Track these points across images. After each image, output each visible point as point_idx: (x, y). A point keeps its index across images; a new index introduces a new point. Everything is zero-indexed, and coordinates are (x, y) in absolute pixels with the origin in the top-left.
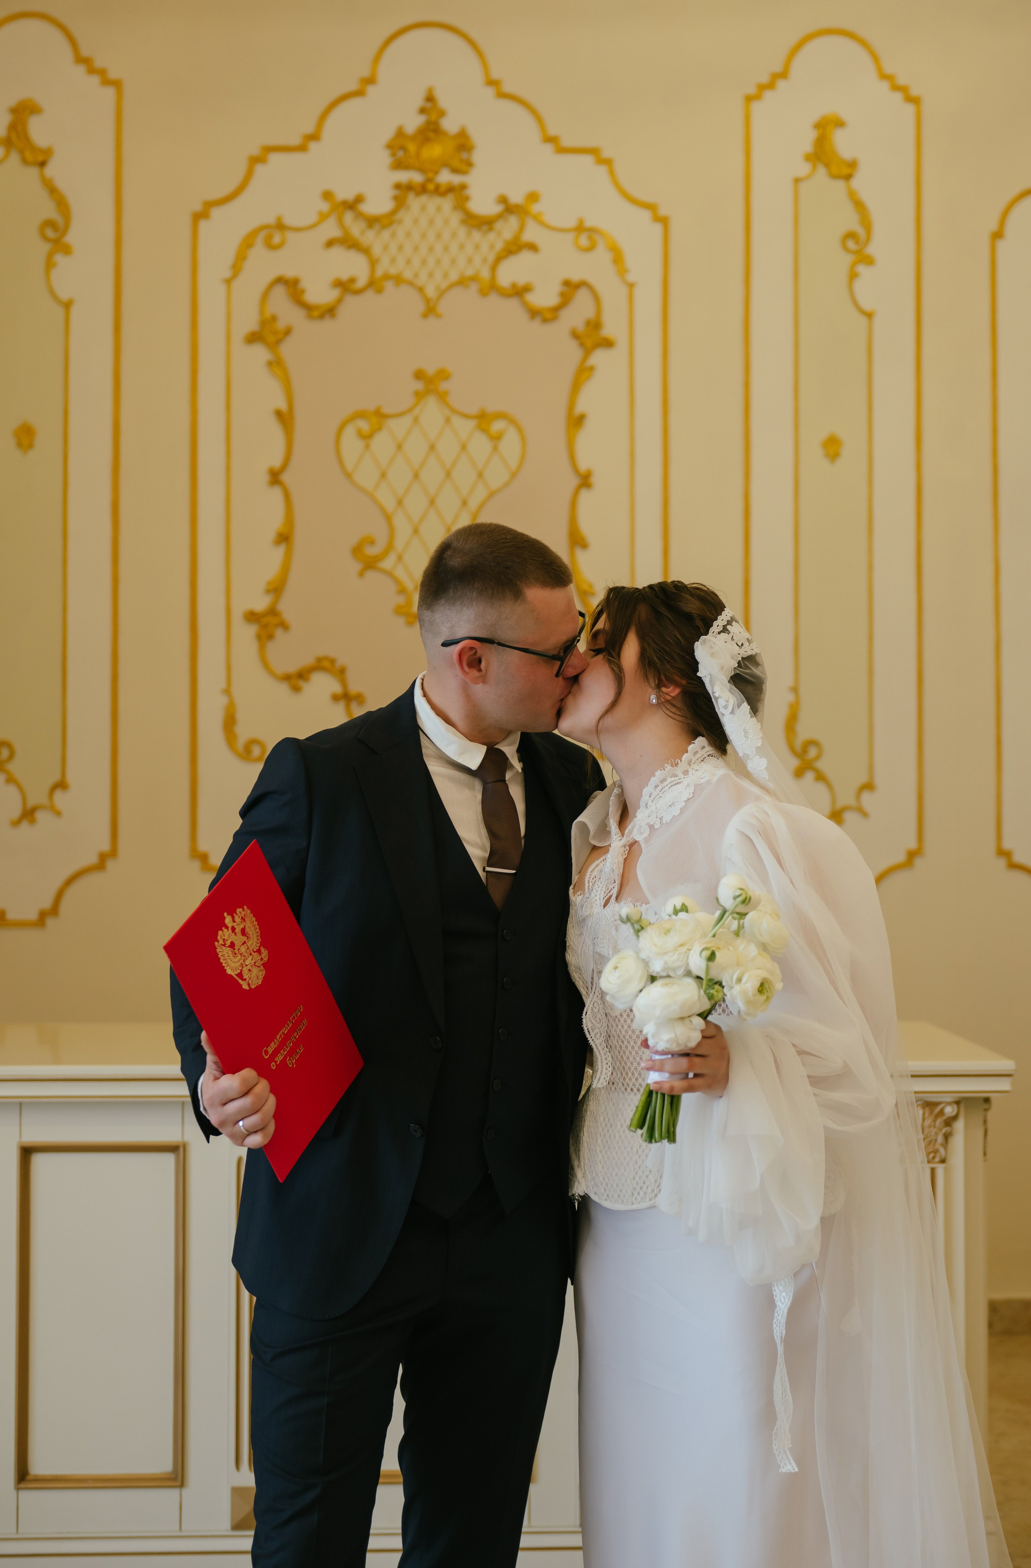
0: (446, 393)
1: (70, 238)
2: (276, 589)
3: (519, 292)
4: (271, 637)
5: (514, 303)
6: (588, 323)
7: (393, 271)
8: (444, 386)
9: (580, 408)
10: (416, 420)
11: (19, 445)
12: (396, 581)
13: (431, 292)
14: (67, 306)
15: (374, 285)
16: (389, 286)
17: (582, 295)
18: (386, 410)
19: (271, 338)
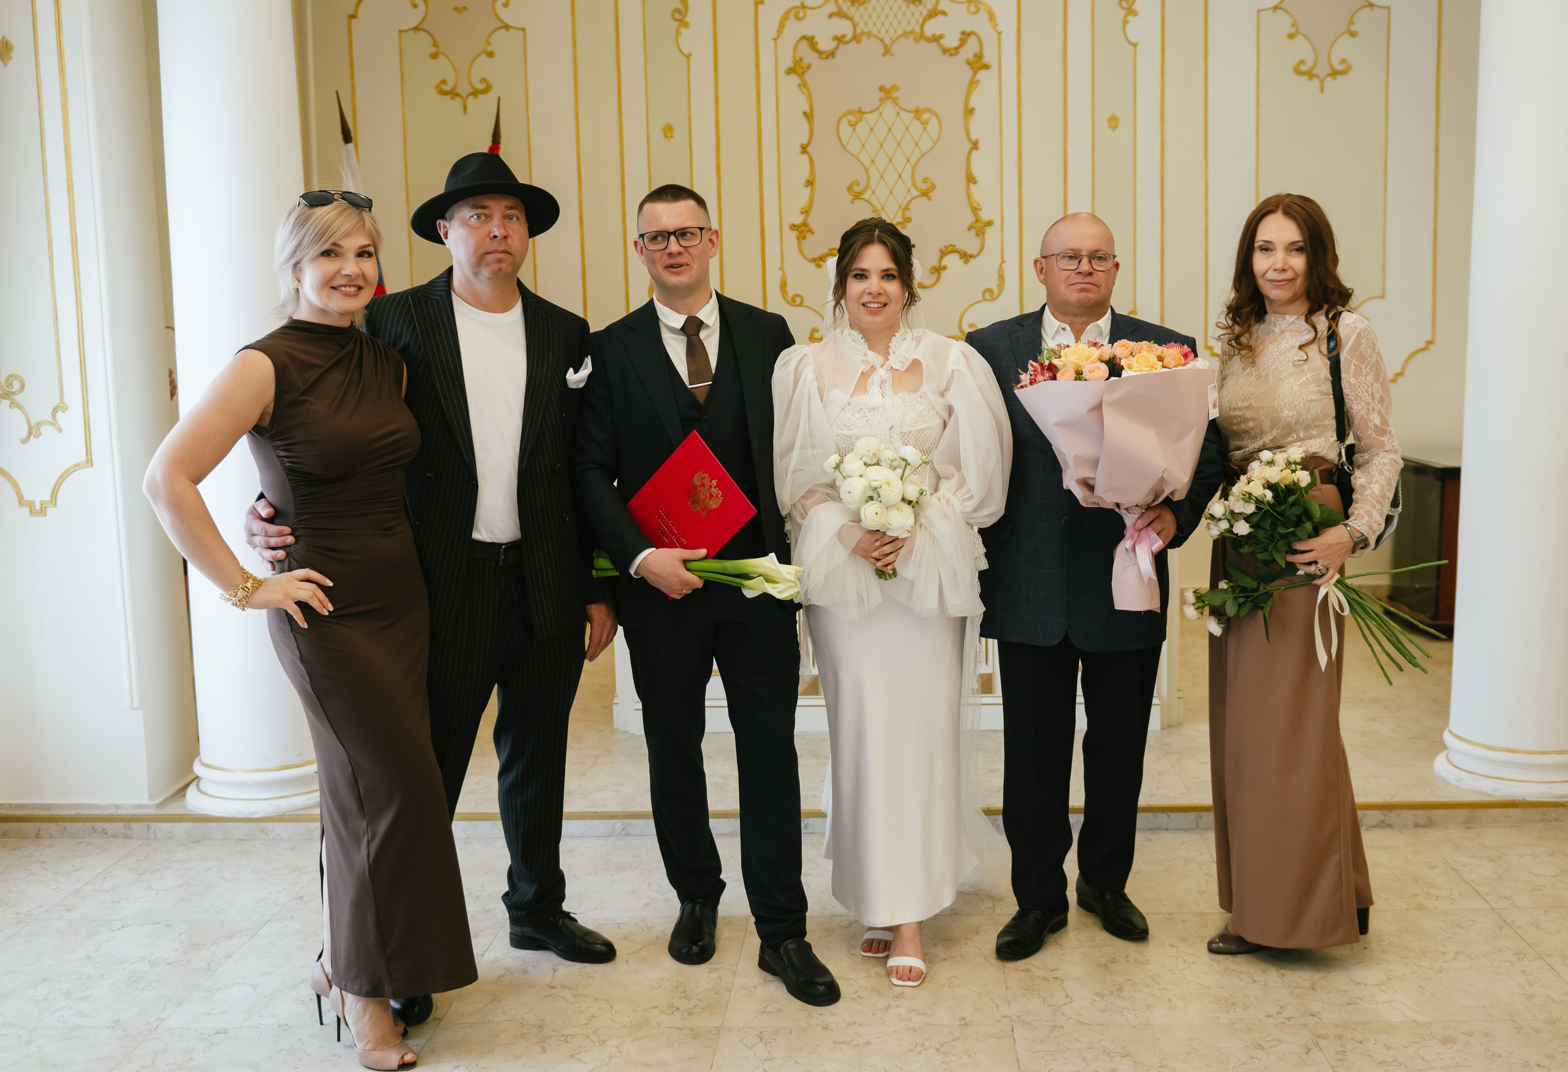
0: (897, 98)
1: (687, 19)
2: (806, 212)
3: (937, 39)
4: (804, 238)
5: (934, 44)
6: (975, 55)
7: (866, 30)
8: (896, 94)
9: (971, 105)
10: (881, 114)
11: (666, 136)
12: (872, 205)
13: (887, 41)
14: (688, 56)
15: (856, 38)
16: (864, 38)
17: (972, 39)
18: (864, 109)
19: (800, 71)
